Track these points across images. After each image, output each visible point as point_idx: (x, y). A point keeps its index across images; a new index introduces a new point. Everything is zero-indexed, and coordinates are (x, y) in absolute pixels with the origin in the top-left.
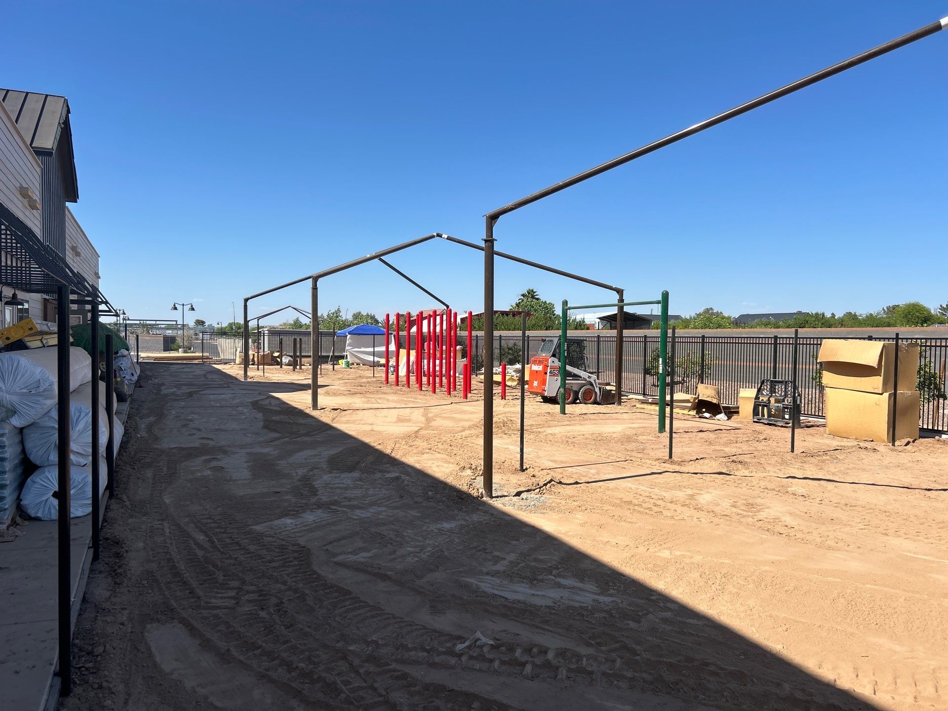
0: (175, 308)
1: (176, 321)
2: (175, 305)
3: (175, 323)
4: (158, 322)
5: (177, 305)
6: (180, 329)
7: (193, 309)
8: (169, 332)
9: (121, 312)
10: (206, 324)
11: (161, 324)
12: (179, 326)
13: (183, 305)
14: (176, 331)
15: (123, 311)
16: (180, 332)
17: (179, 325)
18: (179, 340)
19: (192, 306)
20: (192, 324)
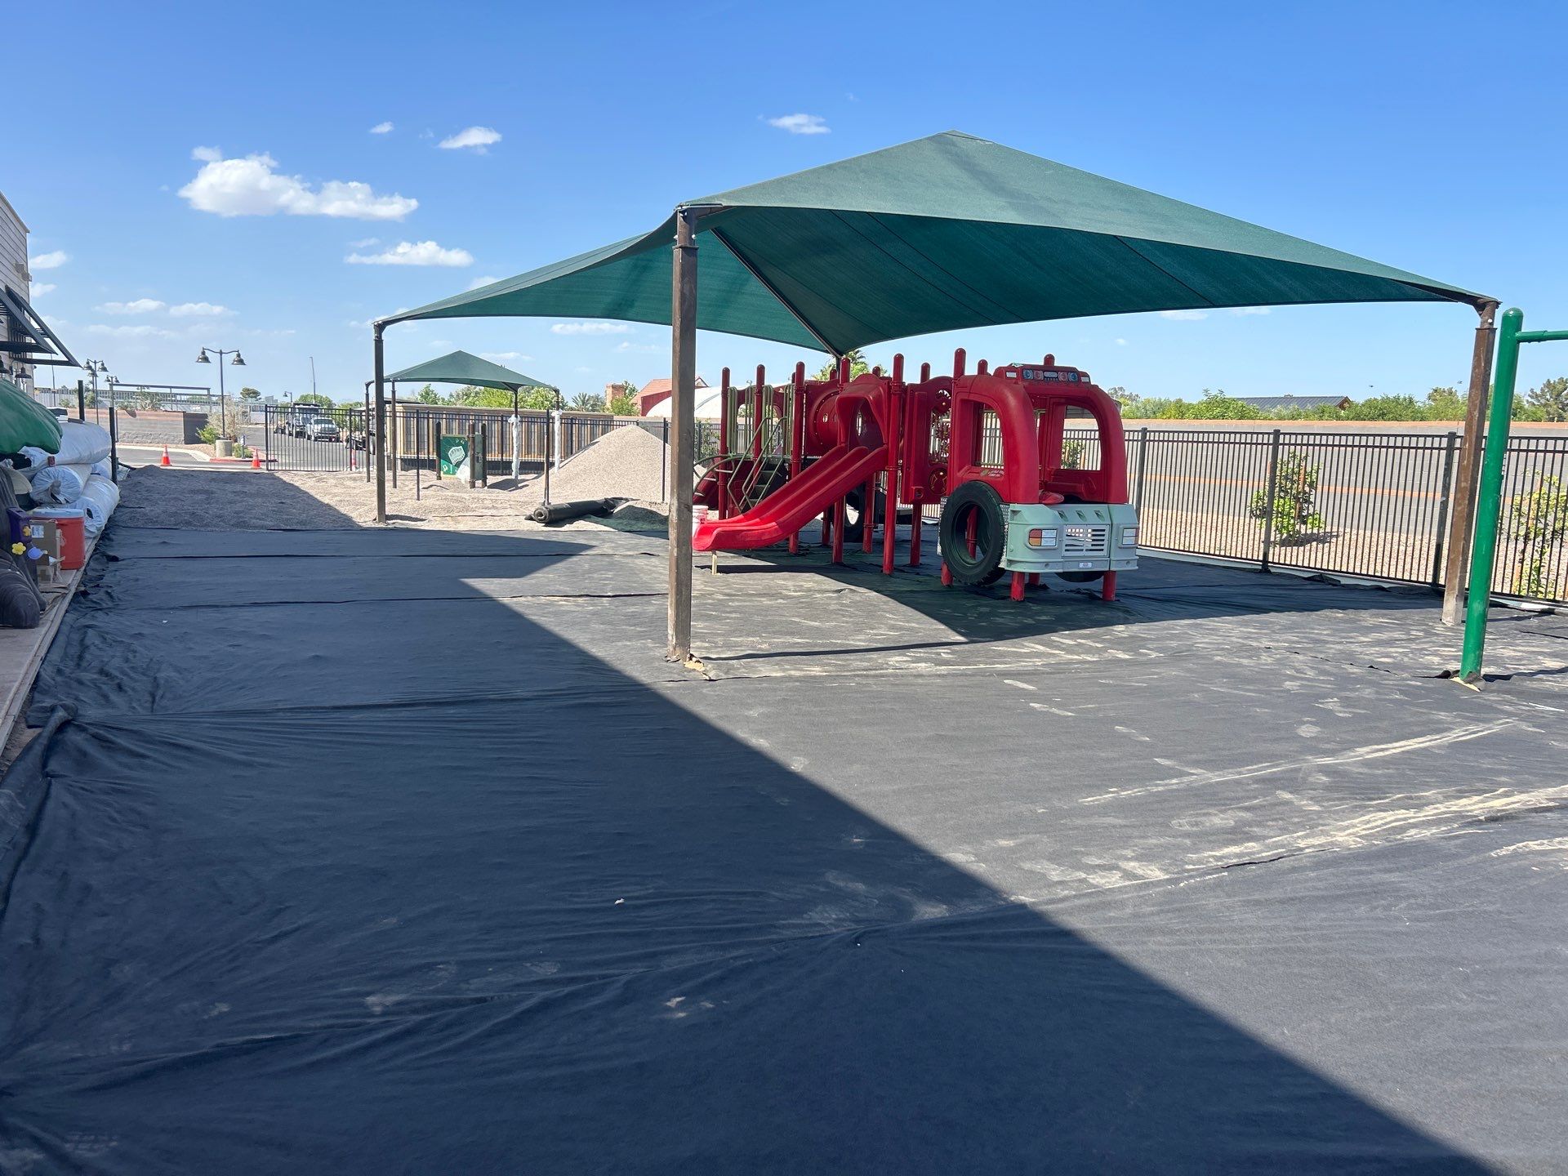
0: (206, 360)
1: (208, 389)
2: (203, 353)
3: (205, 392)
4: (174, 391)
5: (208, 354)
6: (216, 403)
7: (241, 362)
8: (196, 409)
9: (99, 365)
10: (263, 396)
11: (180, 394)
12: (214, 399)
13: (221, 353)
14: (208, 407)
15: (103, 364)
16: (217, 409)
17: (214, 396)
18: (214, 423)
19: (239, 355)
20: (237, 395)
